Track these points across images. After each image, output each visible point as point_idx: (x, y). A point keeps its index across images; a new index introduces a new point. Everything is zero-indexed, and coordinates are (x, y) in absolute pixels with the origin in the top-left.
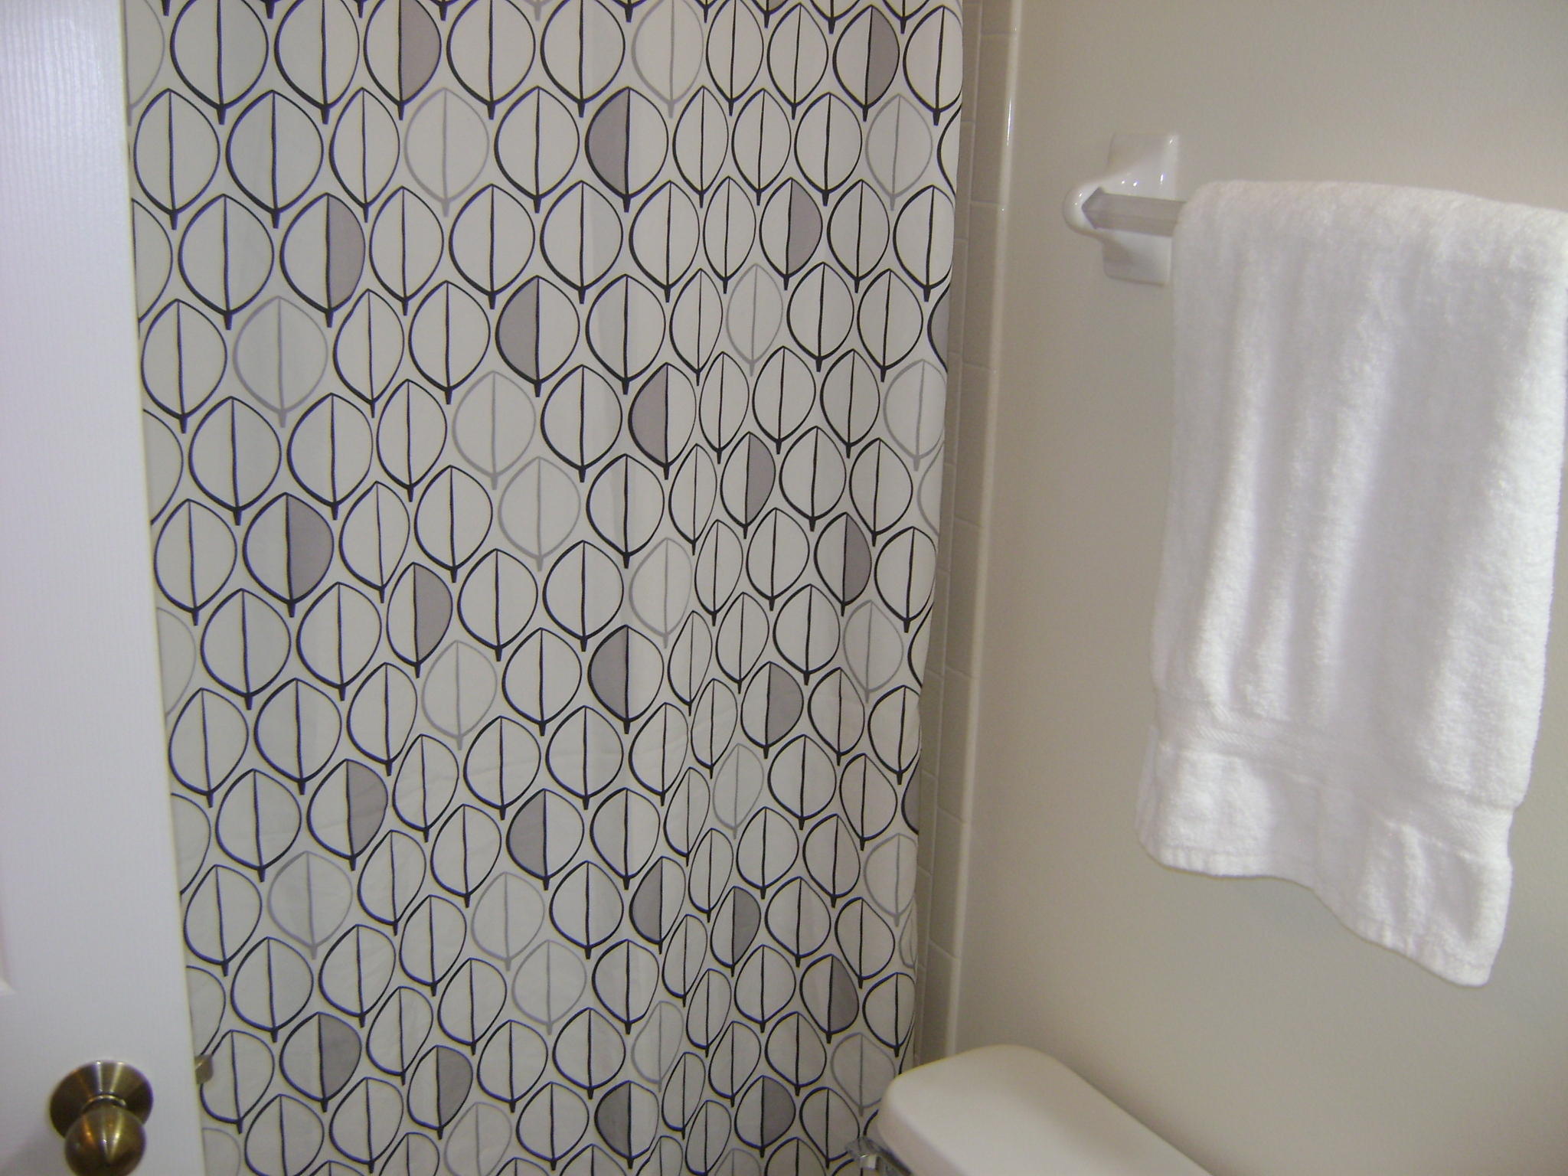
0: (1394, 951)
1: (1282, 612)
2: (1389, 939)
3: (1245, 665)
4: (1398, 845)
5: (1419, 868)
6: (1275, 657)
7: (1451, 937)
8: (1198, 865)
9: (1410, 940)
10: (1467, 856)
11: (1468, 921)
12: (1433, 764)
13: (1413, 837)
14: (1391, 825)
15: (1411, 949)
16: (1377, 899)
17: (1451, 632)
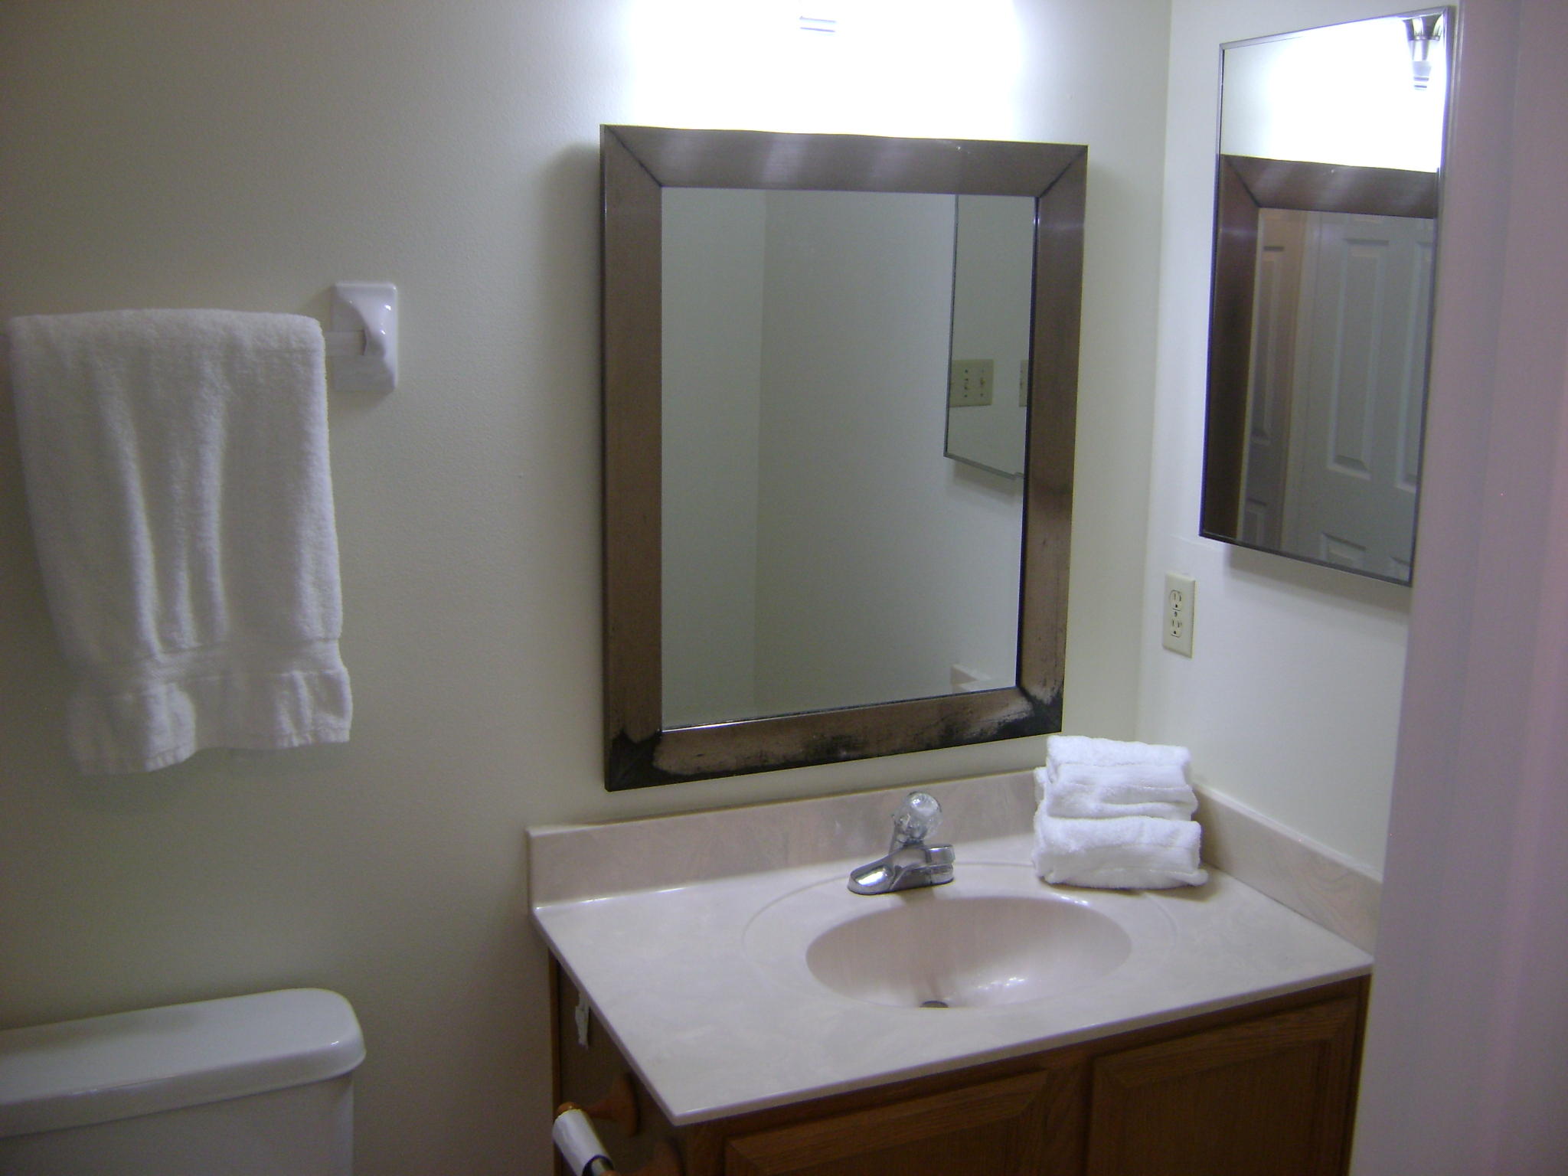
0: (301, 747)
1: (184, 579)
2: (296, 742)
3: (168, 618)
4: (293, 685)
5: (304, 693)
6: (184, 609)
7: (332, 719)
8: (170, 761)
9: (308, 735)
10: (330, 672)
11: (337, 708)
12: (306, 628)
13: (299, 675)
14: (285, 675)
15: (310, 739)
16: (286, 723)
17: (302, 551)
